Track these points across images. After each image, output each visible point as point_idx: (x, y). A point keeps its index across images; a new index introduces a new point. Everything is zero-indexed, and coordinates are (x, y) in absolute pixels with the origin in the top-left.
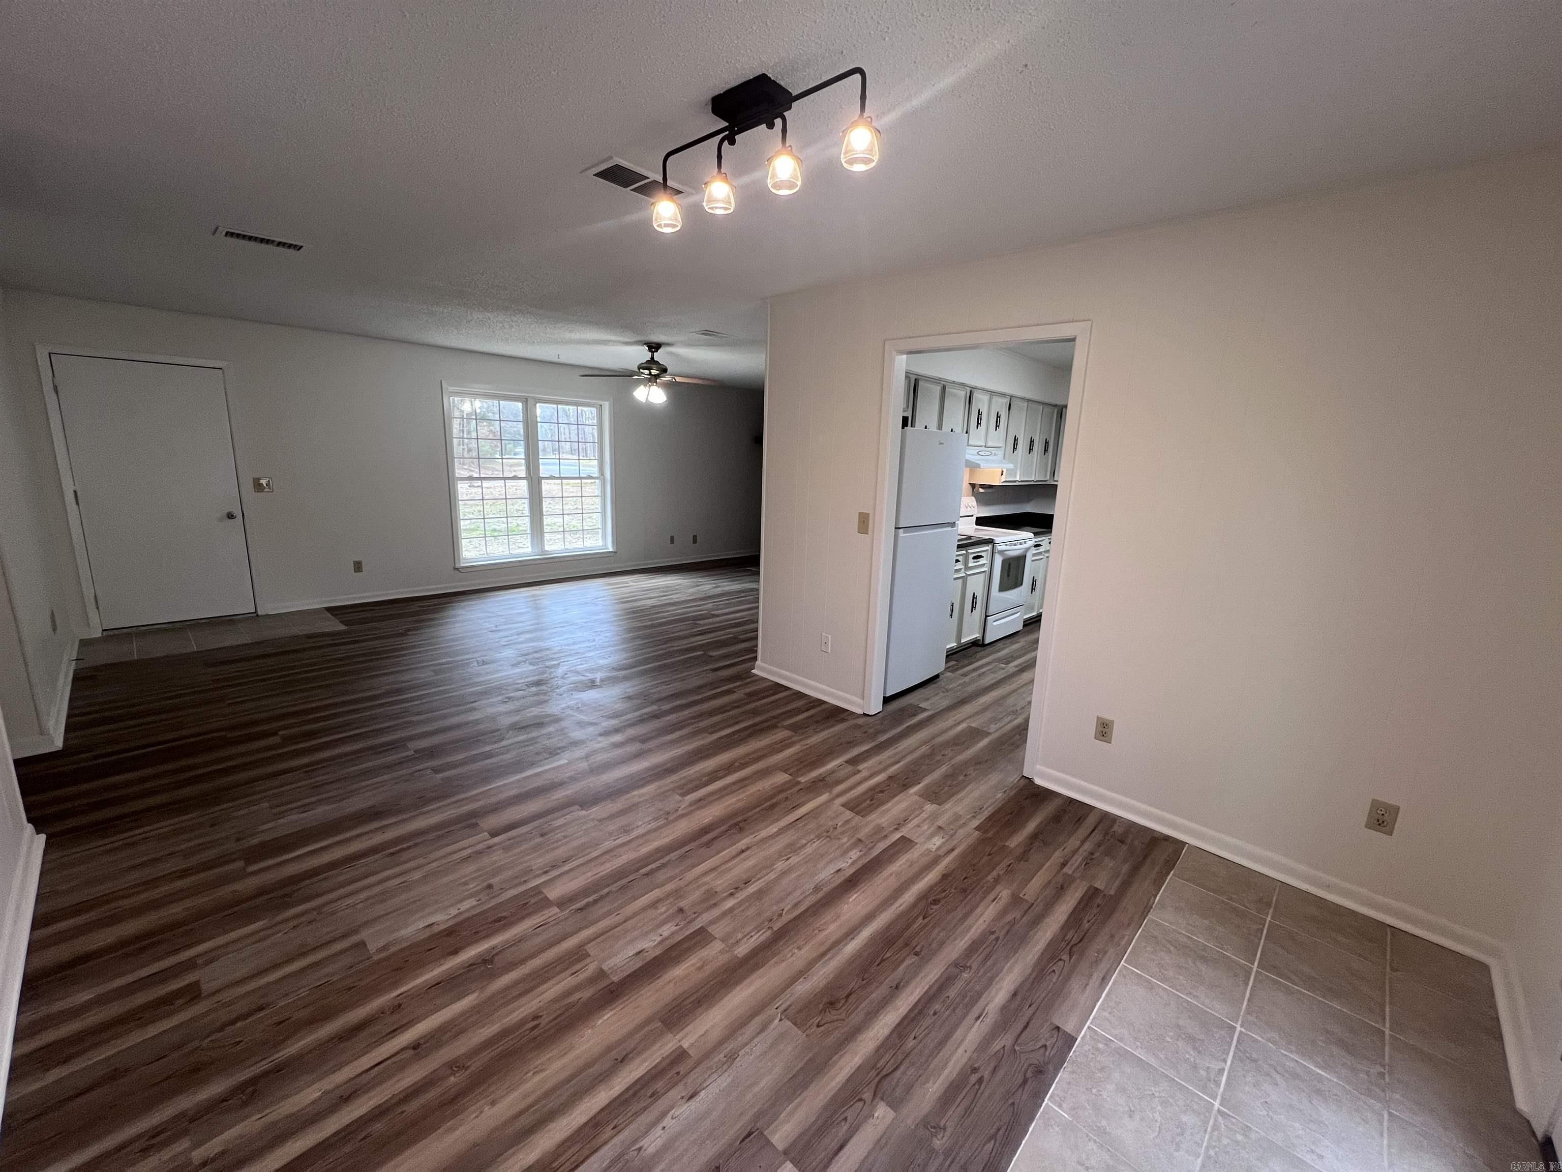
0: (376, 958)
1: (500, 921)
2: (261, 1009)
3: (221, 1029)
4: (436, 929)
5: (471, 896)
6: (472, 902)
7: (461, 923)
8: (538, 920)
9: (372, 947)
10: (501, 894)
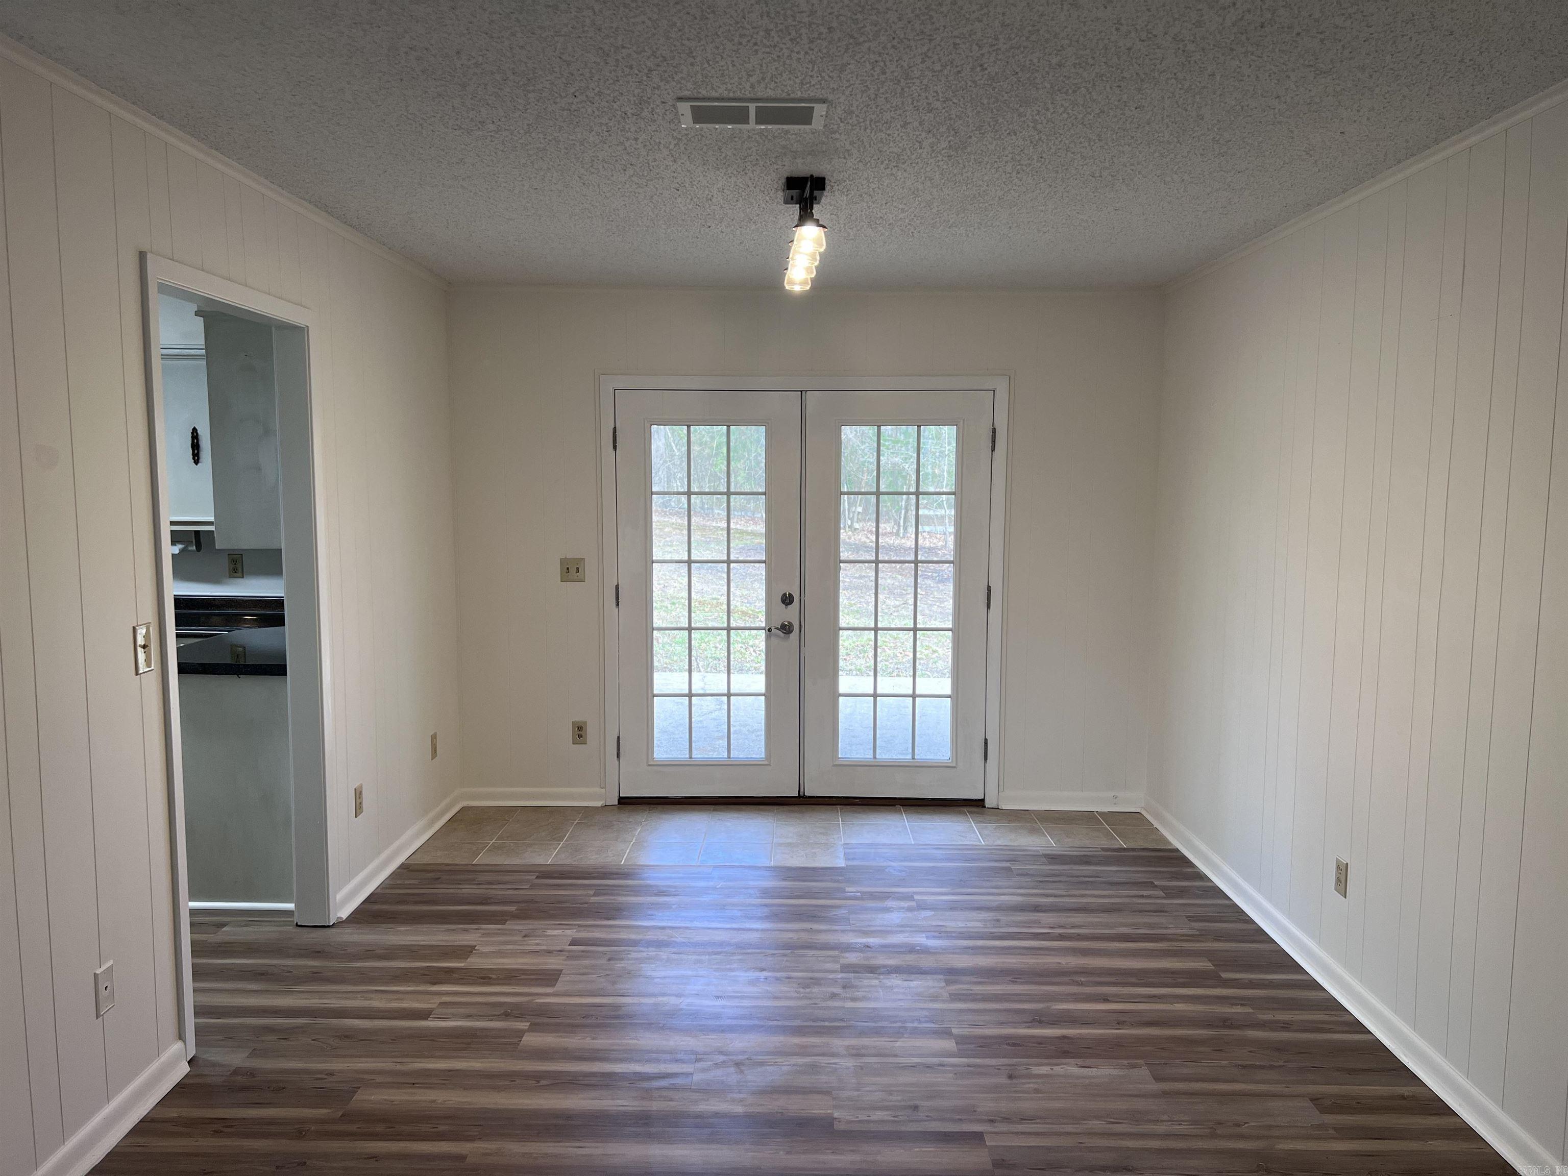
5: (1034, 1076)
6: (1036, 1070)
9: (1144, 1072)
10: (1002, 1065)
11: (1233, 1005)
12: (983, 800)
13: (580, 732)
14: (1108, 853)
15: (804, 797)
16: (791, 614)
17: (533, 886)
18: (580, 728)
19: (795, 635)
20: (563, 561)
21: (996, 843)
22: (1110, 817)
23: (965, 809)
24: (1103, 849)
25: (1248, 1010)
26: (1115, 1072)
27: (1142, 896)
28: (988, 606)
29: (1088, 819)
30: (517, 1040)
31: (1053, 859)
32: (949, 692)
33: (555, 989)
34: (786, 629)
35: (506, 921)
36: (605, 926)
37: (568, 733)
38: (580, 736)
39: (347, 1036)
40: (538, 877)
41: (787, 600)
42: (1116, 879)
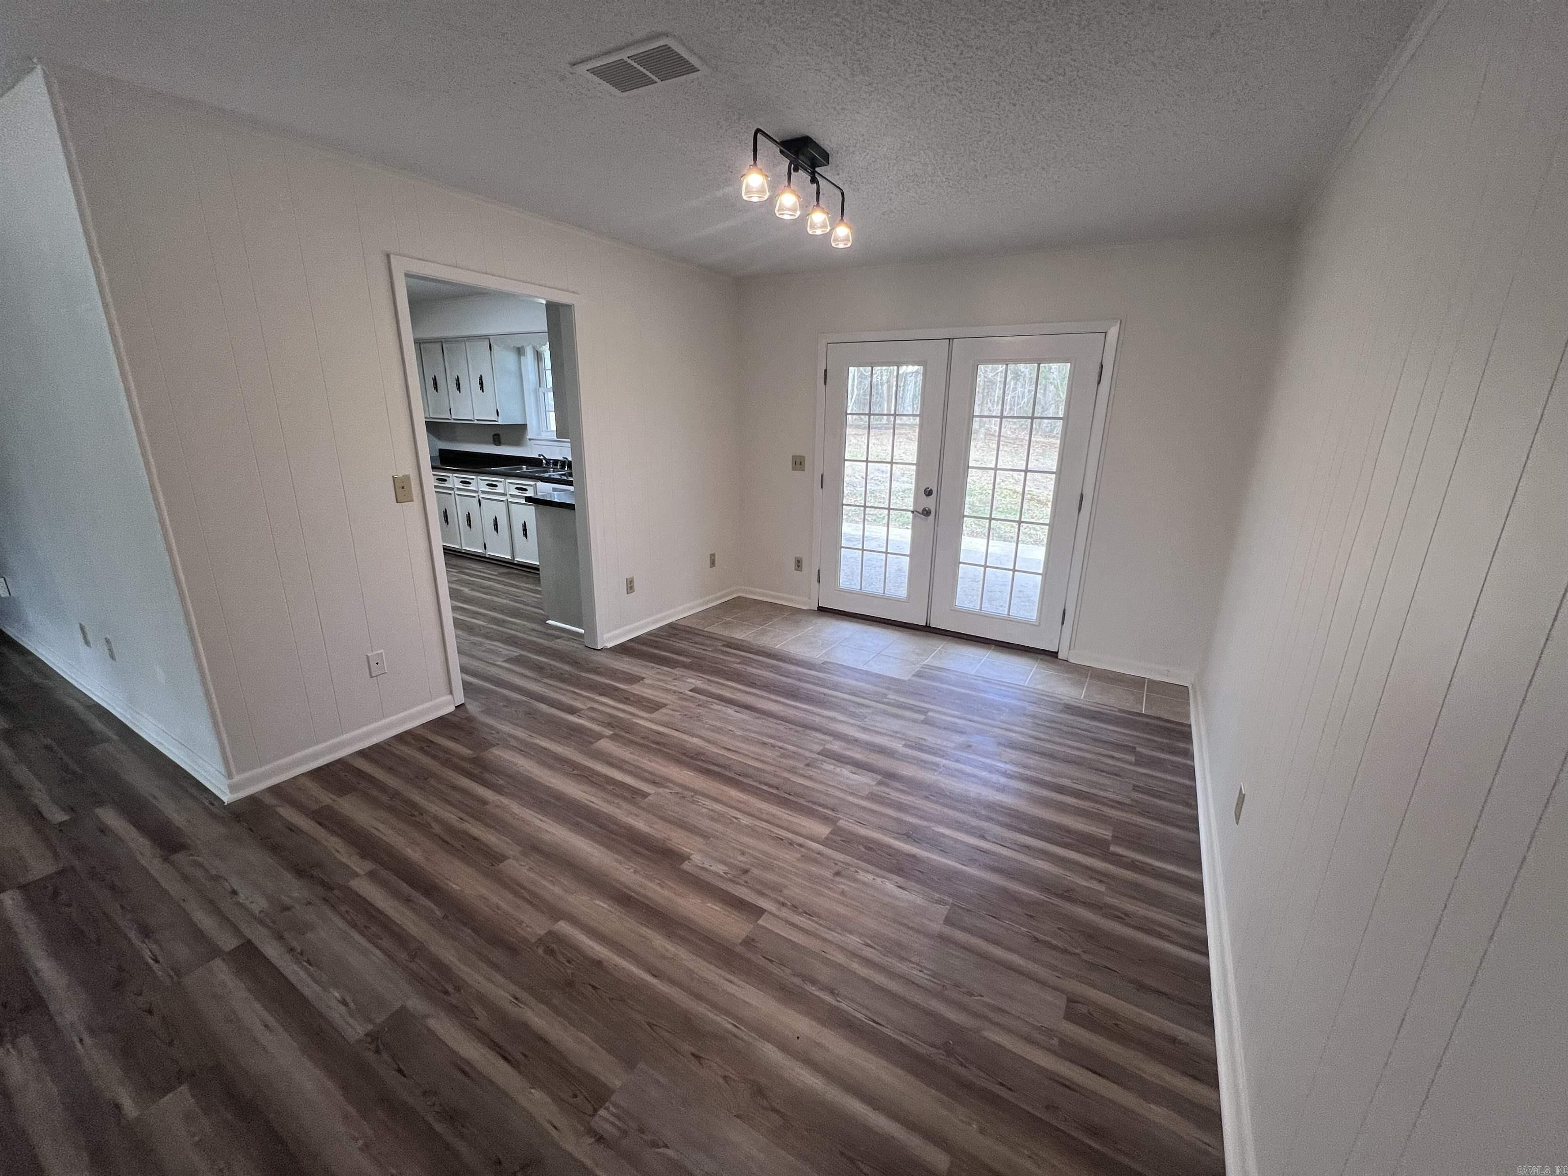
0: (950, 900)
1: (870, 847)
2: (1037, 940)
3: (1065, 951)
4: (900, 880)
5: (856, 880)
6: (862, 876)
7: (885, 869)
8: (856, 827)
9: (943, 910)
10: (841, 862)
11: (1091, 878)
12: (1057, 653)
13: (799, 564)
14: (1123, 715)
15: (930, 627)
16: (930, 503)
17: (716, 650)
18: (799, 562)
19: (932, 516)
20: (794, 457)
21: (1036, 687)
22: (1154, 685)
23: (1040, 657)
24: (1121, 711)
25: (1102, 888)
26: (919, 901)
27: (1113, 757)
28: (1080, 510)
29: (1136, 683)
30: (593, 741)
31: (1069, 709)
32: (1041, 571)
33: (652, 716)
34: (926, 513)
35: (676, 667)
36: (722, 684)
37: (792, 564)
38: (798, 566)
39: (532, 714)
40: (724, 645)
41: (929, 493)
42: (1103, 737)
